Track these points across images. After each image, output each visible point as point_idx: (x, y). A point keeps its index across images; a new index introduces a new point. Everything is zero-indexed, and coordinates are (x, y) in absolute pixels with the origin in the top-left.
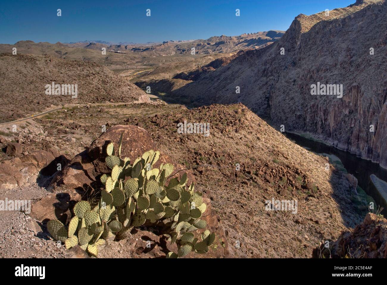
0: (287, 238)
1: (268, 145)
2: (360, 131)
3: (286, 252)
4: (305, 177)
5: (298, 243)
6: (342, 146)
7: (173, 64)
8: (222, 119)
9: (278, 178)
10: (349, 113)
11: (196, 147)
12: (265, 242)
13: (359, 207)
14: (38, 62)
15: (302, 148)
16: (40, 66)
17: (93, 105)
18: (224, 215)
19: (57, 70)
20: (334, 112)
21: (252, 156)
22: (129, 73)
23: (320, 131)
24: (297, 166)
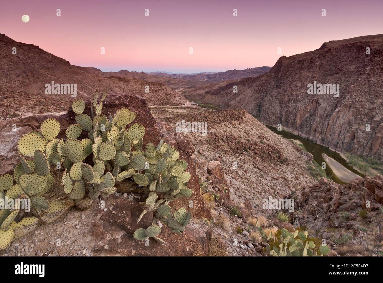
0: (267, 188)
1: (258, 133)
2: (317, 127)
3: (266, 195)
4: (279, 152)
5: (274, 191)
6: (303, 136)
7: (205, 86)
8: (231, 117)
9: (263, 152)
10: (310, 116)
11: (216, 132)
12: (253, 188)
13: (314, 172)
14: (130, 82)
15: (278, 135)
16: (132, 84)
17: (160, 107)
18: (230, 171)
19: (141, 87)
20: (300, 115)
21: (247, 138)
22: (181, 90)
23: (290, 126)
24: (275, 146)
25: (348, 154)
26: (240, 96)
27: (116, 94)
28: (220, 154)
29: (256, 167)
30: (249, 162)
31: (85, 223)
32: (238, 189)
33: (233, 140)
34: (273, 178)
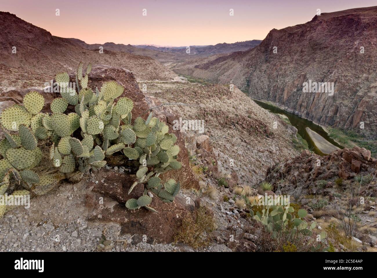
0: (253, 160)
1: (246, 108)
2: (303, 102)
4: (266, 126)
5: (259, 163)
6: (290, 110)
7: (195, 60)
8: (220, 92)
9: (250, 126)
10: (297, 91)
11: (205, 107)
12: (240, 161)
13: (297, 145)
14: (117, 55)
15: (265, 110)
16: (119, 58)
17: (149, 81)
18: (218, 145)
19: (128, 60)
20: (287, 90)
21: (236, 113)
22: (169, 64)
23: (277, 101)
24: (262, 120)
25: (330, 128)
26: (229, 71)
27: (102, 67)
28: (209, 129)
29: (243, 140)
30: (237, 136)
31: (77, 195)
32: (226, 161)
33: (222, 115)
34: (259, 151)
